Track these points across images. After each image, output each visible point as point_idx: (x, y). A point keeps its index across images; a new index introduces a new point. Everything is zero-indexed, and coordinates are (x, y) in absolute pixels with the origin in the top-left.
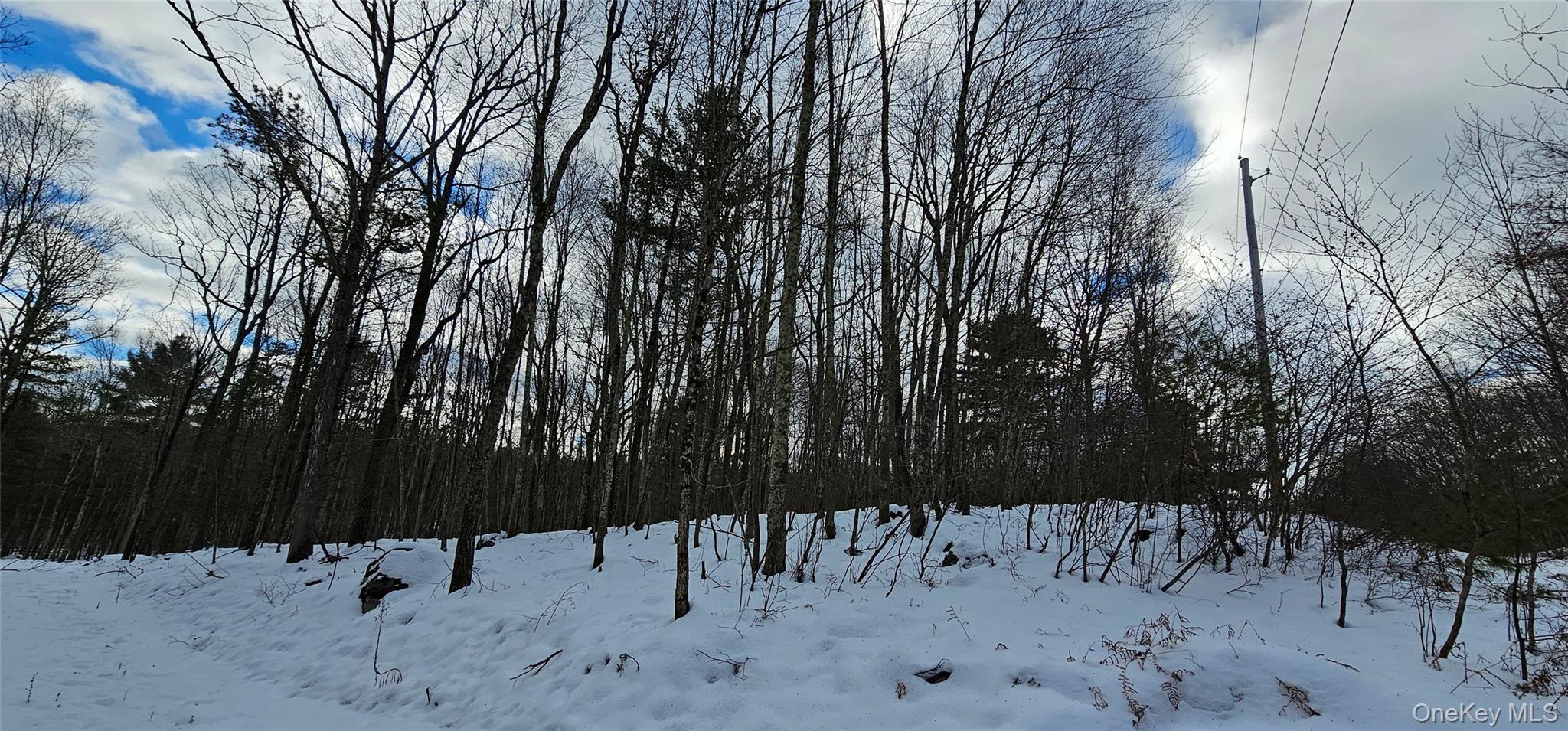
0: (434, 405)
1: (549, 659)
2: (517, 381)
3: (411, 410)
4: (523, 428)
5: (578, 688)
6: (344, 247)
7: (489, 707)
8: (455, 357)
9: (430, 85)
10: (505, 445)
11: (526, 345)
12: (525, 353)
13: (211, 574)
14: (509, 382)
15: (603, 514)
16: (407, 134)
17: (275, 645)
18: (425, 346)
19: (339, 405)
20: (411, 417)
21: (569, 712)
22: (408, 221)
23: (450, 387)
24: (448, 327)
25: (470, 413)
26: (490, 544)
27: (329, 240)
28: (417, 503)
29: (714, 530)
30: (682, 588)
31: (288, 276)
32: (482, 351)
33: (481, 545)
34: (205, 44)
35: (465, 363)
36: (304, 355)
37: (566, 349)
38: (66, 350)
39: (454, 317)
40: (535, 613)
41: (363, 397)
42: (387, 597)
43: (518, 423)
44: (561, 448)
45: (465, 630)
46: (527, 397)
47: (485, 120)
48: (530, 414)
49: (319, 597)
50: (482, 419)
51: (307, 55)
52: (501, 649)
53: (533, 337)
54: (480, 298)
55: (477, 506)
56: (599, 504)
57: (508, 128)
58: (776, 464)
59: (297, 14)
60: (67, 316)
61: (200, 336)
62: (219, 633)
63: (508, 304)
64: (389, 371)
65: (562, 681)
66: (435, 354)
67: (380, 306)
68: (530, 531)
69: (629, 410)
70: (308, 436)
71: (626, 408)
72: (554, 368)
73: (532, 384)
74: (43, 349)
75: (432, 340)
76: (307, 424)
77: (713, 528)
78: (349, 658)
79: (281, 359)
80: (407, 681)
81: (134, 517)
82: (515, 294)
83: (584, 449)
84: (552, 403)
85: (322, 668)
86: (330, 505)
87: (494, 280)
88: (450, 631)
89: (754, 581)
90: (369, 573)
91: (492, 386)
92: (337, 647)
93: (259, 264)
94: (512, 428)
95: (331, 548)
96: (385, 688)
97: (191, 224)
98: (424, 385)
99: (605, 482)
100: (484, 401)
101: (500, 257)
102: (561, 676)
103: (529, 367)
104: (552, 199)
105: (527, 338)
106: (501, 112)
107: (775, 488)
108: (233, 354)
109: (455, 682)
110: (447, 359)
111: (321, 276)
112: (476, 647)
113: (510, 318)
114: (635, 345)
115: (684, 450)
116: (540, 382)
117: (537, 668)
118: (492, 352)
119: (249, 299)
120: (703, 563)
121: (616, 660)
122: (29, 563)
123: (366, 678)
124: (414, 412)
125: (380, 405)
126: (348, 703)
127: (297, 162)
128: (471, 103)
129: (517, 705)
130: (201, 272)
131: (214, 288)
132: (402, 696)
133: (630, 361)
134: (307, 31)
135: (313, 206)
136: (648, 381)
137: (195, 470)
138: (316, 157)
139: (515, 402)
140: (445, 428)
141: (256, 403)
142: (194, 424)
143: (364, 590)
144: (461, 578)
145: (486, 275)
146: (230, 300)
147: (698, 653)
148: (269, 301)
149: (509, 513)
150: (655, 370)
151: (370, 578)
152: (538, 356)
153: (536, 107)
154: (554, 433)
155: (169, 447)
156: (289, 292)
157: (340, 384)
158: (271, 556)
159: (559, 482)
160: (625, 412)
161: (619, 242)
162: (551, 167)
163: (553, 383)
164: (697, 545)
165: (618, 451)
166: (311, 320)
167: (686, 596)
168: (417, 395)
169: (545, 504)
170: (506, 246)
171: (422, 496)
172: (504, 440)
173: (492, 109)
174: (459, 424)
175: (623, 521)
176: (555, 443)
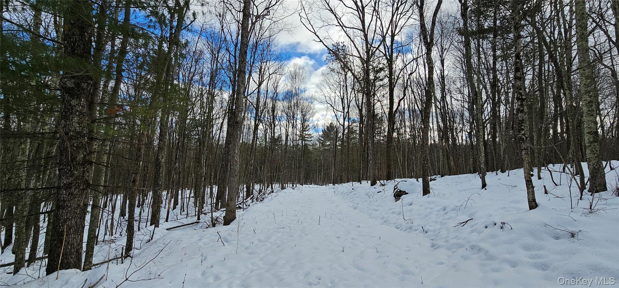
0: (403, 131)
1: (467, 221)
2: (432, 116)
3: (396, 134)
4: (439, 134)
5: (482, 234)
6: (364, 84)
7: (446, 235)
8: (407, 112)
9: (378, 16)
10: (433, 142)
11: (433, 101)
12: (433, 105)
13: (353, 189)
14: (429, 117)
15: (483, 166)
16: (375, 38)
17: (374, 209)
18: (396, 111)
19: (374, 136)
20: (396, 136)
21: (480, 241)
22: (381, 69)
23: (407, 124)
24: (402, 102)
25: (417, 132)
26: (434, 180)
27: (360, 83)
28: (405, 166)
29: (550, 171)
30: (531, 196)
31: (351, 99)
32: (416, 107)
33: (431, 180)
34: (318, 37)
35: (411, 114)
36: (361, 122)
37: (451, 99)
38: (310, 132)
39: (403, 98)
40: (459, 204)
41: (380, 133)
42: (403, 196)
43: (436, 133)
44: (457, 141)
45: (431, 209)
46: (438, 122)
47: (399, 19)
48: (440, 129)
49: (382, 196)
50: (421, 134)
51: (342, 27)
52: (447, 216)
53: (435, 98)
54: (412, 88)
55: (427, 165)
56: (480, 162)
57: (408, 18)
58: (588, 133)
59: (337, 15)
60: (308, 123)
61: (335, 123)
62: (359, 205)
63: (422, 87)
64: (386, 122)
65: (475, 230)
66: (400, 113)
67: (379, 101)
68: (450, 175)
69: (488, 119)
70: (368, 147)
71: (486, 119)
72: (448, 108)
73: (439, 116)
74: (306, 133)
75: (397, 108)
76: (366, 143)
77: (549, 170)
78: (395, 215)
79: (355, 124)
80: (414, 224)
81: (333, 174)
82: (425, 83)
83: (468, 139)
84: (450, 123)
85: (388, 217)
86: (378, 168)
87: (415, 80)
88: (426, 209)
89: (582, 195)
90: (395, 189)
91: (423, 121)
92: (390, 211)
93: (344, 97)
94: (434, 136)
95: (382, 181)
96: (408, 225)
97: (327, 91)
98: (399, 124)
99: (481, 152)
100: (421, 127)
101: (416, 70)
102: (474, 228)
103: (436, 110)
104: (432, 40)
105: (433, 98)
106: (404, 13)
107: (590, 146)
108: (343, 126)
109: (431, 226)
110: (404, 113)
111: (360, 95)
112: (437, 215)
113: (424, 93)
114: (486, 88)
115: (520, 132)
116: (442, 115)
117: (463, 224)
118: (420, 107)
119: (344, 108)
120: (545, 186)
121: (499, 224)
122: (316, 186)
123: (401, 221)
124: (397, 134)
125: (386, 134)
126: (398, 228)
127: (347, 62)
128: (393, 15)
129: (457, 236)
130: (331, 104)
131: (335, 107)
132: (414, 228)
133: (484, 97)
134: (340, 19)
135: (353, 74)
136: (495, 105)
137: (342, 160)
138: (351, 58)
139: (433, 124)
140: (409, 139)
141: (352, 138)
142: (339, 147)
143: (394, 194)
144: (426, 191)
145: (412, 78)
146: (339, 110)
147: (546, 225)
148: (349, 107)
149: (440, 168)
150: (499, 98)
151: (396, 190)
152: (439, 104)
153: (417, 5)
154: (453, 135)
155: (335, 154)
156: (353, 103)
157: (373, 129)
158: (366, 184)
159: (459, 155)
160: (486, 120)
161: (467, 45)
162: (428, 26)
163: (448, 115)
164: (540, 178)
165: (486, 139)
166: (361, 111)
167: (534, 200)
168: (397, 128)
169: (455, 164)
170: (417, 65)
171: (406, 163)
172: (432, 141)
173: (401, 14)
174: (414, 137)
175: (494, 169)
176: (454, 140)
